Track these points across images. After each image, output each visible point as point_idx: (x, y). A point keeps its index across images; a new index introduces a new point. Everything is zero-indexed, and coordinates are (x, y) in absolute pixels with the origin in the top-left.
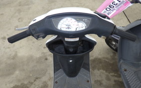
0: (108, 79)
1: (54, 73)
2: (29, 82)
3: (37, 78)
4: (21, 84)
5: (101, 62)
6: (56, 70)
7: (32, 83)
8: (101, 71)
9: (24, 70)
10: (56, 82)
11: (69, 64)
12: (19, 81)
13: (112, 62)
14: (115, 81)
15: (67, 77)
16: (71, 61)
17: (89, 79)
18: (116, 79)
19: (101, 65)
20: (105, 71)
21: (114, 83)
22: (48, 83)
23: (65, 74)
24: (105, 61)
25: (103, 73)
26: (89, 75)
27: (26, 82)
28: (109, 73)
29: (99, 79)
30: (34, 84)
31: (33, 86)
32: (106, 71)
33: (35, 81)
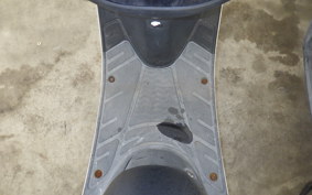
0: (259, 66)
1: (105, 50)
2: (43, 64)
3: (63, 54)
4: (23, 67)
5: (247, 17)
6: (109, 42)
7: (50, 67)
8: (246, 42)
9: (23, 28)
10: (111, 79)
11: (150, 32)
12: (15, 58)
13: (280, 19)
14: (278, 74)
15: (144, 66)
16: (155, 24)
17: (208, 76)
18: (282, 67)
19: (245, 25)
20: (254, 45)
21: (273, 79)
22: (92, 69)
23: (136, 57)
24: (261, 12)
25: (248, 50)
26: (209, 63)
27: (33, 64)
28: (266, 50)
29: (234, 65)
30: (57, 70)
31: (53, 75)
32: (259, 44)
33: (58, 60)
